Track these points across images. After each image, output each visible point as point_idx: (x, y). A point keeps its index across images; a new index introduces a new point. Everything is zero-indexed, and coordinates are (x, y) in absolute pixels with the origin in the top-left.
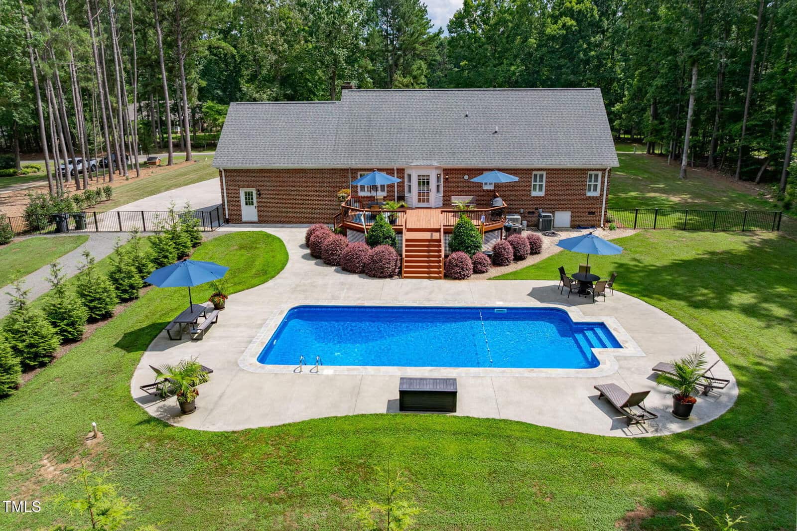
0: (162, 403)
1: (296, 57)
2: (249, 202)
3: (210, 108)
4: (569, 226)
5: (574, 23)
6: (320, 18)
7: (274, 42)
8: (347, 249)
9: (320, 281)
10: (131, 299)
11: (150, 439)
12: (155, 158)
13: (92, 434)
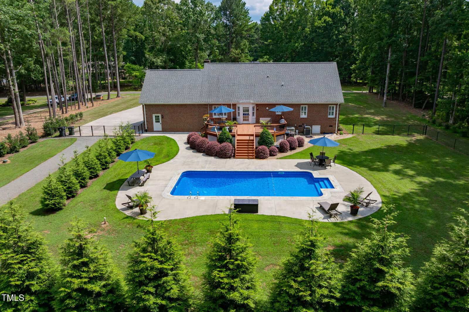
0: (131, 211)
1: (176, 38)
2: (158, 121)
3: (128, 67)
4: (319, 132)
5: (330, 19)
6: (189, 17)
7: (164, 31)
8: (208, 144)
9: (196, 160)
10: (106, 169)
11: (129, 224)
12: (100, 96)
13: (103, 223)
